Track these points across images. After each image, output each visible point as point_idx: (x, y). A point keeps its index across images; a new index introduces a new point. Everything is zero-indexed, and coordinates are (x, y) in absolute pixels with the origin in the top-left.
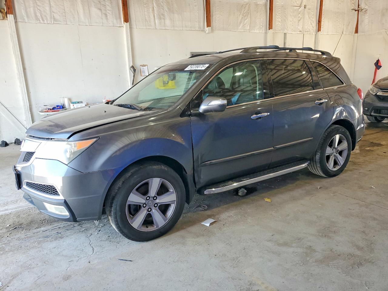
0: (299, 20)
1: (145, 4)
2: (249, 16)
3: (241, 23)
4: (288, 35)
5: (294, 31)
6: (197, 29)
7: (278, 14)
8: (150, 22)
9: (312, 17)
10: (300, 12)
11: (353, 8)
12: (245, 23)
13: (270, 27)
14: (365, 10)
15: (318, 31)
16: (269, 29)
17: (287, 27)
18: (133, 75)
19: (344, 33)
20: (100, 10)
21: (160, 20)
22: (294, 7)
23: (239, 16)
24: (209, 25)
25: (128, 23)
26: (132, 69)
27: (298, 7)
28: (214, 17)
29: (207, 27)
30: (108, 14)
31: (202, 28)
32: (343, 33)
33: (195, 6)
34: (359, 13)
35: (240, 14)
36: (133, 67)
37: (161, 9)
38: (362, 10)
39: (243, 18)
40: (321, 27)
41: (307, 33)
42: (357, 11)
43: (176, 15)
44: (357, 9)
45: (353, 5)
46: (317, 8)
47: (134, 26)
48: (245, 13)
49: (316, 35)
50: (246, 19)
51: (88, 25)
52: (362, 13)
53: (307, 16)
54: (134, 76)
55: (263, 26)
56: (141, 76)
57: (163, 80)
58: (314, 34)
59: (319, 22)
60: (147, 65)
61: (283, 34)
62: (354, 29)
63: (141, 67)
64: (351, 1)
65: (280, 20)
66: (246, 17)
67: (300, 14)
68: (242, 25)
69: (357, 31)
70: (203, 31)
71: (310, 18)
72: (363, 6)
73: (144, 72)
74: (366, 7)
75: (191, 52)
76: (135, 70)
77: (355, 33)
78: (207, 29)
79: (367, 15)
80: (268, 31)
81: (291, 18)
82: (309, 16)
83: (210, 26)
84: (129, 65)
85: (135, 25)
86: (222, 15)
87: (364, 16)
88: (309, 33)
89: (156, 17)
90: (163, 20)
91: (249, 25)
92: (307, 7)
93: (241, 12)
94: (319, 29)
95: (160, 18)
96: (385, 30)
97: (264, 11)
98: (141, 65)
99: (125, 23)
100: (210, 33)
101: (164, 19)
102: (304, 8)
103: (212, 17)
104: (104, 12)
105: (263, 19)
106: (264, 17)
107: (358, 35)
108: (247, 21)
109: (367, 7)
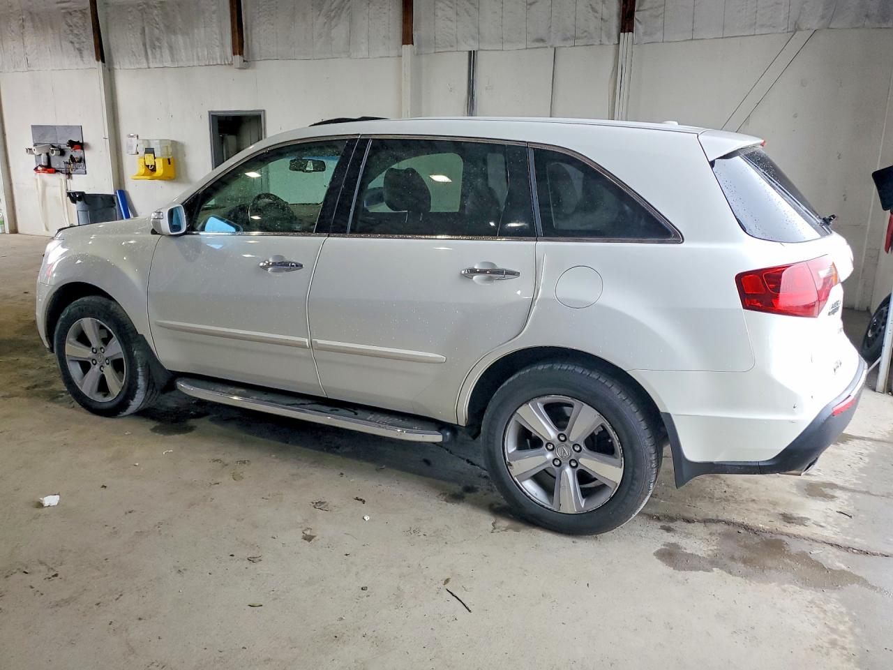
1: (131, 24)
4: (481, 57)
5: (510, 42)
8: (139, 56)
13: (405, 39)
16: (402, 45)
17: (479, 33)
20: (72, 42)
21: (154, 50)
23: (316, 20)
25: (100, 62)
28: (255, 31)
29: (235, 56)
30: (82, 49)
33: (214, 13)
35: (319, 15)
37: (155, 29)
43: (180, 37)
50: (336, 25)
55: (389, 38)
56: (128, 154)
57: (145, 163)
61: (467, 54)
63: (128, 137)
66: (337, 19)
68: (323, 40)
70: (232, 64)
73: (132, 147)
75: (210, 110)
78: (234, 61)
86: (273, 25)
88: (581, 42)
89: (147, 47)
90: (158, 50)
91: (346, 38)
95: (154, 47)
99: (97, 62)
101: (160, 48)
103: (251, 31)
104: (77, 46)
105: (389, 19)
106: (393, 13)
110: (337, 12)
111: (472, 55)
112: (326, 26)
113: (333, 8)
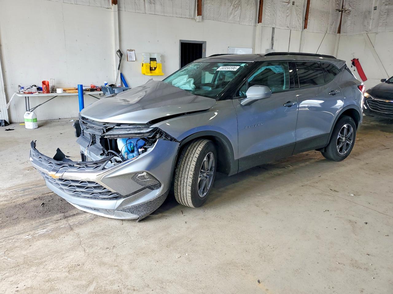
0: (288, 16)
2: (240, 7)
3: (231, 14)
4: (276, 30)
5: (282, 26)
6: (188, 17)
7: (267, 8)
8: (140, 6)
9: (299, 13)
10: (288, 8)
11: (337, 8)
12: (235, 14)
13: (260, 21)
14: (348, 11)
15: (304, 28)
16: (258, 23)
17: (276, 22)
18: (119, 59)
19: (328, 32)
21: (150, 4)
22: (283, 2)
23: (230, 7)
24: (199, 13)
25: (117, 5)
26: (119, 53)
27: (287, 3)
28: (205, 6)
29: (198, 15)
31: (192, 16)
32: (326, 32)
34: (343, 13)
35: (231, 5)
36: (119, 51)
38: (346, 11)
39: (233, 9)
40: (307, 25)
41: (293, 29)
42: (341, 12)
44: (341, 9)
45: (338, 5)
46: (304, 6)
47: (123, 9)
48: (236, 4)
49: (302, 32)
50: (237, 11)
51: (73, 3)
52: (345, 14)
53: (295, 13)
54: (120, 61)
55: (252, 19)
56: (128, 61)
57: (150, 66)
58: (300, 30)
59: (306, 19)
60: (134, 50)
61: (271, 29)
62: (337, 29)
63: (128, 51)
64: (336, 2)
65: (269, 14)
66: (237, 8)
67: (288, 10)
68: (232, 15)
69: (339, 32)
70: (193, 19)
71: (297, 15)
72: (347, 7)
73: (131, 57)
74: (349, 9)
75: (180, 39)
76: (121, 55)
77: (338, 33)
78: (198, 18)
79: (350, 16)
80: (257, 24)
81: (280, 13)
82: (296, 13)
83: (201, 15)
84: (116, 49)
85: (124, 7)
86: (213, 5)
87: (347, 17)
88: (295, 29)
89: (146, 2)
90: (153, 5)
91: (239, 17)
92: (295, 4)
93: (232, 3)
94: (305, 27)
96: (366, 32)
97: (255, 4)
98: (128, 50)
99: (114, 5)
100: (201, 22)
102: (292, 4)
103: (203, 6)
105: (253, 12)
106: (254, 10)
107: (341, 35)
108: (238, 12)
109: (351, 8)
110: (237, 6)
111: (273, 29)
112: (234, 10)
113: (235, 4)
